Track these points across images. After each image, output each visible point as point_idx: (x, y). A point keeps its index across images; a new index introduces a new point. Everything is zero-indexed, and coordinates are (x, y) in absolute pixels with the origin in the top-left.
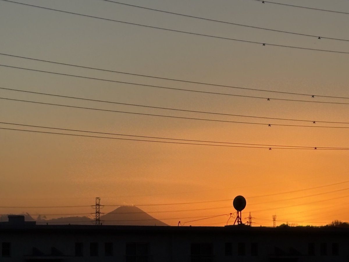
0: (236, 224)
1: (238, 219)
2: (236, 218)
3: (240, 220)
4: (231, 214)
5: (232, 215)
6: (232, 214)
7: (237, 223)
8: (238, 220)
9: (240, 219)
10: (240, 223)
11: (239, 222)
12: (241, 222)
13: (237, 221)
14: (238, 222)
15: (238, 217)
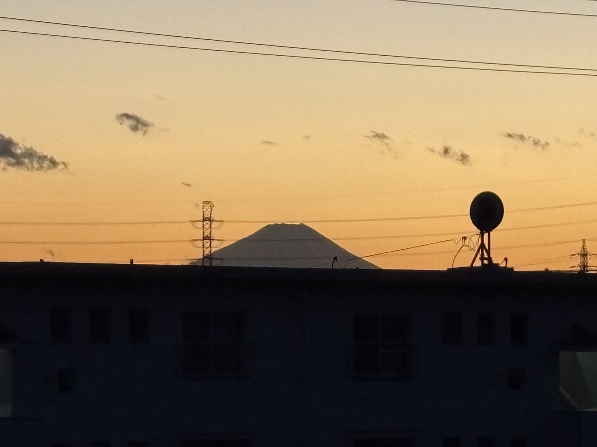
0: (478, 263)
1: (482, 252)
2: (476, 248)
3: (486, 256)
4: (465, 238)
5: (467, 242)
6: (468, 239)
7: (480, 262)
8: (482, 254)
9: (488, 252)
10: (486, 262)
11: (486, 259)
12: (489, 259)
13: (479, 256)
14: (482, 259)
15: (482, 246)
